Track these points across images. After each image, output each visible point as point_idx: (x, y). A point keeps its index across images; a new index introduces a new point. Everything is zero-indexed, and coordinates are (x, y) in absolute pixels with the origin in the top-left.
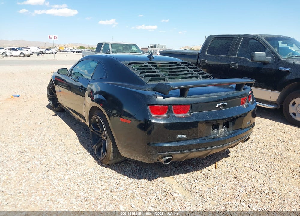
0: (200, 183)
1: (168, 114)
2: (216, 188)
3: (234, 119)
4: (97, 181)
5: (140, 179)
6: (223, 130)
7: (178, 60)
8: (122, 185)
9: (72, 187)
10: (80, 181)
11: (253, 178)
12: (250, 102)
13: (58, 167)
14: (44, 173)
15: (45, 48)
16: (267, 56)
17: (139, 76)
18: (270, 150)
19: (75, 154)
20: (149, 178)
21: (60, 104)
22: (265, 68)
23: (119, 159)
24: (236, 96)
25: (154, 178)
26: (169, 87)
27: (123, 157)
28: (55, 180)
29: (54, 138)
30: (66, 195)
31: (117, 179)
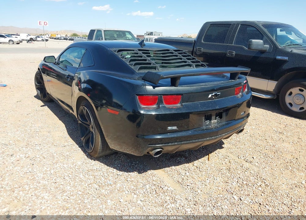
0: (192, 175)
1: (158, 104)
2: (208, 181)
3: (227, 110)
4: (85, 174)
5: (130, 172)
6: (216, 121)
7: (171, 48)
8: (110, 178)
9: (58, 181)
10: (67, 174)
11: (247, 170)
12: (245, 92)
13: (44, 160)
14: (29, 166)
15: (36, 35)
16: (264, 45)
17: (128, 64)
18: (265, 141)
19: (63, 146)
20: (140, 171)
21: (48, 93)
22: (262, 57)
23: (108, 152)
24: (231, 86)
25: (145, 171)
26: (159, 75)
27: (112, 150)
28: (41, 174)
29: (41, 130)
30: (51, 189)
31: (106, 172)
